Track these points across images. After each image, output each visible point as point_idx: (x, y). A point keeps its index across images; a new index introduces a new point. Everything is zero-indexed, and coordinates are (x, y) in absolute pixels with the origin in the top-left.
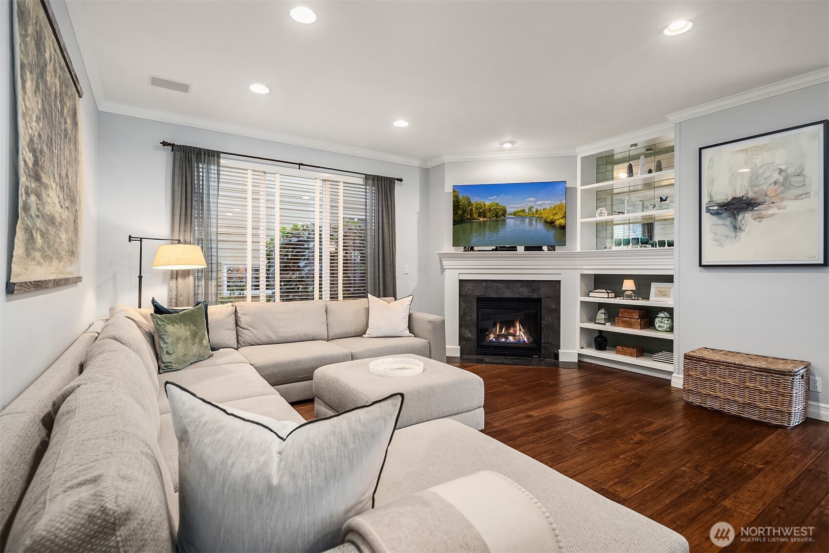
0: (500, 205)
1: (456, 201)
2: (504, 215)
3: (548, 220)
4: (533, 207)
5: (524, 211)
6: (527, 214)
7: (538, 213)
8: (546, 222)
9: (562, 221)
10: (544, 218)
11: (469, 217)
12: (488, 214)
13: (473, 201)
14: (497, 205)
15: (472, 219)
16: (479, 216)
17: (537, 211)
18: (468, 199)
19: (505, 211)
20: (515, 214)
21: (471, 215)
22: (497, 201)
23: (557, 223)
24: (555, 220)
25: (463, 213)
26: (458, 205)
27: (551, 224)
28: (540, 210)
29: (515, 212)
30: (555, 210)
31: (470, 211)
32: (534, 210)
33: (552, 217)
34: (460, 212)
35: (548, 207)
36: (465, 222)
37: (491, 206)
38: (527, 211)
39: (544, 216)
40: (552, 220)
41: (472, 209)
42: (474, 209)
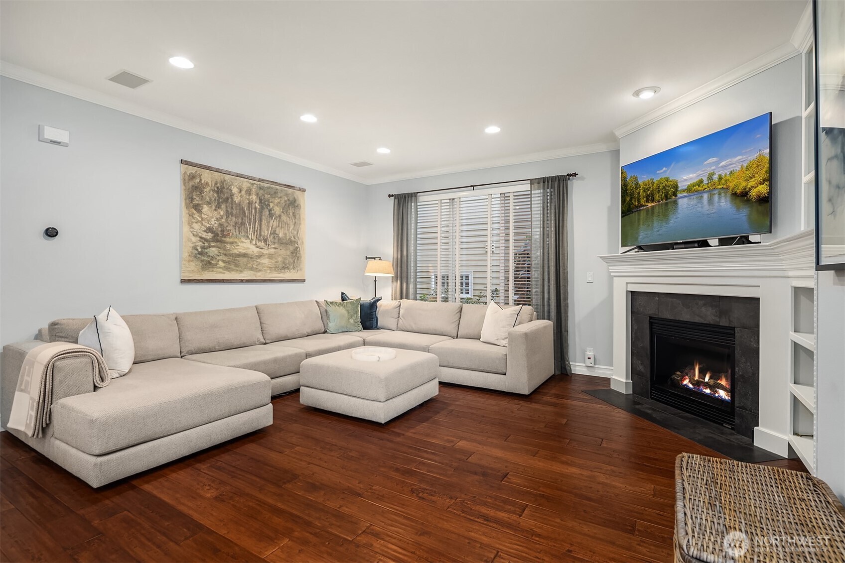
0: (671, 179)
1: (625, 184)
2: (675, 194)
3: (738, 191)
4: (713, 174)
5: (701, 182)
6: (706, 187)
7: (723, 181)
8: (734, 195)
9: (763, 189)
10: (731, 189)
11: (637, 204)
12: (657, 197)
13: (640, 182)
14: (667, 180)
15: (640, 207)
16: (647, 201)
17: (720, 178)
18: (636, 179)
19: (676, 187)
20: (689, 189)
21: (639, 201)
22: (667, 175)
23: (754, 193)
24: (750, 189)
25: (631, 200)
26: (626, 190)
27: (742, 196)
28: (726, 175)
29: (689, 186)
30: (749, 171)
31: (638, 196)
32: (716, 177)
33: (744, 184)
34: (628, 199)
35: (738, 168)
36: (633, 212)
37: (660, 182)
38: (705, 182)
39: (732, 185)
40: (745, 189)
41: (640, 192)
42: (641, 191)
